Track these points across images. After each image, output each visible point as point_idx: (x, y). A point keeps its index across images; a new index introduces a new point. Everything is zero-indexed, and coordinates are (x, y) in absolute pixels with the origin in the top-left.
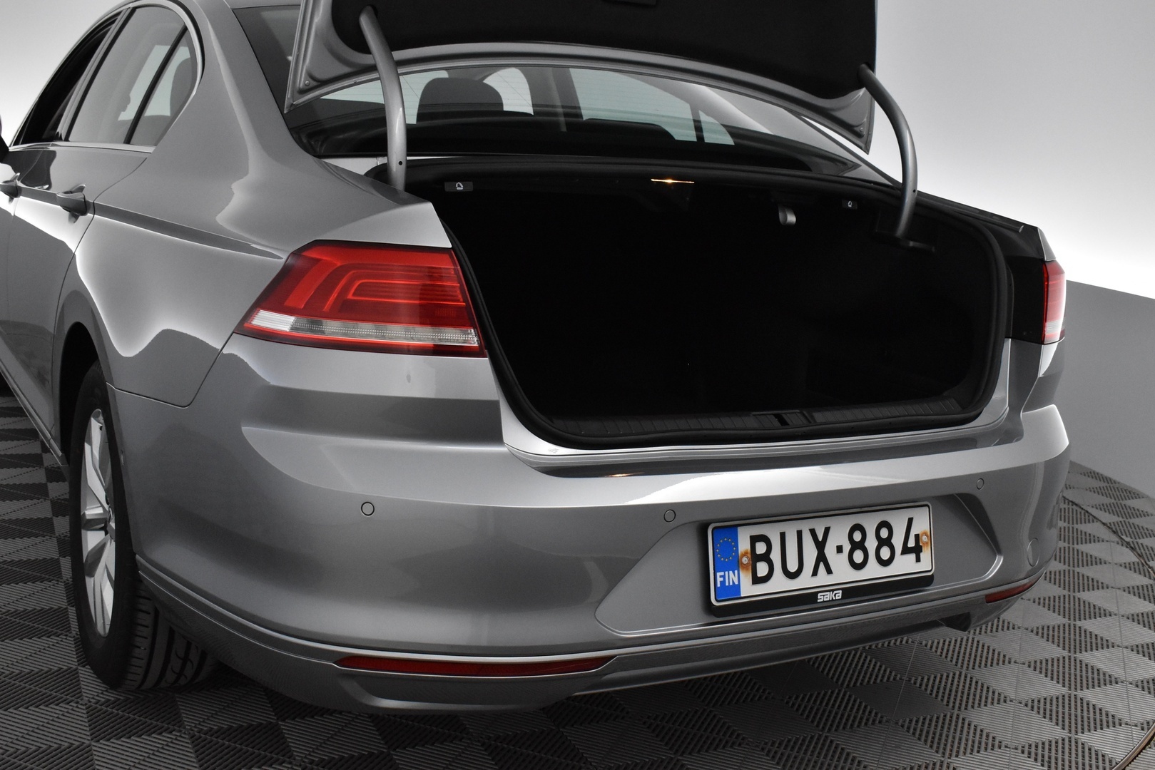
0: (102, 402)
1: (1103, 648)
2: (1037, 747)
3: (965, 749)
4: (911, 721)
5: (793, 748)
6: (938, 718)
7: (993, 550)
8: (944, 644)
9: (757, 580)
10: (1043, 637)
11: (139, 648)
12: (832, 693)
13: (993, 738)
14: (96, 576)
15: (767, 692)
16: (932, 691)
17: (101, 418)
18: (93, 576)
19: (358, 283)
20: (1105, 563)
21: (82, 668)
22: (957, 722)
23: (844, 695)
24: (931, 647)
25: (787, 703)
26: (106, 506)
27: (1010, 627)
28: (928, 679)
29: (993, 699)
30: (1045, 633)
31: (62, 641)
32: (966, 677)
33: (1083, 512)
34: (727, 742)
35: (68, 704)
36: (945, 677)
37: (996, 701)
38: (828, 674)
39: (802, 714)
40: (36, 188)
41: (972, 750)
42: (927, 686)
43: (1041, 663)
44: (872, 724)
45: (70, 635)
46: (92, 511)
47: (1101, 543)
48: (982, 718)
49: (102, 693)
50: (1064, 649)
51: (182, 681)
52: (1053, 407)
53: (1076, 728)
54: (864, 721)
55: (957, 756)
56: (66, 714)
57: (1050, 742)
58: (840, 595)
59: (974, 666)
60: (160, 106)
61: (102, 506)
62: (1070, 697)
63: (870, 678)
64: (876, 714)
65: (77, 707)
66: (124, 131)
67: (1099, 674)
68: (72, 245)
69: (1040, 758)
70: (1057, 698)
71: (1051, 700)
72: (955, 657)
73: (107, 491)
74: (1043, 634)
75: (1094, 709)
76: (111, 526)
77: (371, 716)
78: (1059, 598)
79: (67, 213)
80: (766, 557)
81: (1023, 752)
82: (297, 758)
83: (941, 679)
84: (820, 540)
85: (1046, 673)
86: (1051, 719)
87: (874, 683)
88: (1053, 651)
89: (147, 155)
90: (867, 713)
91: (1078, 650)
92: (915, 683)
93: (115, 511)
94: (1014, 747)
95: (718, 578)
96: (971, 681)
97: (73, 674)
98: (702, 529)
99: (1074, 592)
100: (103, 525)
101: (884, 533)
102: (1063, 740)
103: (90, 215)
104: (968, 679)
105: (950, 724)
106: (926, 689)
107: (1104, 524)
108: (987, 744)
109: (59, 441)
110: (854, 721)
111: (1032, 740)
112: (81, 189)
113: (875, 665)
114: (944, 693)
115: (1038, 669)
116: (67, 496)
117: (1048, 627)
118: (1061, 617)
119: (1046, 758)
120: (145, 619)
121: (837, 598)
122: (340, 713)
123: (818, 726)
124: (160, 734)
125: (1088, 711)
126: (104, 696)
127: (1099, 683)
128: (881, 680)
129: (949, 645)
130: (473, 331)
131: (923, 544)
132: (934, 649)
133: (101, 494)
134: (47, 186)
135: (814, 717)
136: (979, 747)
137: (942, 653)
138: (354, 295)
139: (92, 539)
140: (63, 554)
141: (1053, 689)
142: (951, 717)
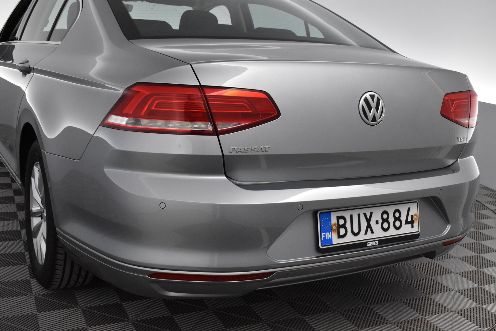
0: (40, 159)
1: (493, 266)
2: (464, 311)
3: (432, 312)
4: (407, 300)
5: (354, 312)
6: (419, 298)
7: (446, 222)
8: (421, 265)
9: (340, 237)
10: (465, 261)
11: (58, 270)
12: (371, 287)
13: (445, 307)
14: (38, 237)
15: (342, 287)
16: (416, 286)
17: (39, 166)
18: (36, 238)
19: (157, 102)
20: (493, 228)
21: (32, 280)
22: (428, 300)
23: (377, 288)
24: (415, 266)
25: (351, 292)
26: (42, 206)
27: (451, 257)
28: (414, 281)
29: (444, 290)
30: (467, 260)
31: (22, 267)
32: (431, 279)
33: (482, 205)
34: (324, 310)
35: (26, 295)
36: (422, 280)
37: (445, 290)
38: (369, 279)
39: (358, 297)
40: (7, 62)
41: (435, 313)
42: (414, 284)
43: (465, 273)
44: (390, 301)
45: (26, 264)
46: (35, 208)
47: (490, 219)
48: (439, 298)
49: (41, 291)
50: (475, 267)
51: (78, 285)
52: (472, 157)
53: (482, 302)
54: (386, 300)
55: (429, 315)
56: (25, 300)
57: (471, 309)
58: (377, 243)
59: (435, 275)
60: (62, 24)
61: (40, 206)
62: (479, 288)
63: (388, 281)
64: (392, 297)
65: (30, 297)
66: (47, 36)
67: (491, 278)
68: (23, 88)
69: (466, 316)
70: (473, 289)
71: (470, 290)
72: (426, 271)
73: (42, 199)
74: (465, 260)
75: (490, 294)
76: (44, 215)
77: (163, 300)
78: (472, 244)
79: (21, 73)
80: (344, 226)
81: (458, 313)
82: (130, 319)
83: (420, 280)
84: (368, 218)
85: (468, 278)
86: (470, 298)
87: (390, 283)
88: (471, 268)
89: (58, 46)
90: (387, 296)
91: (481, 267)
92: (409, 283)
93: (46, 208)
94: (454, 311)
95: (322, 236)
96: (434, 282)
97: (28, 282)
98: (315, 213)
99: (479, 241)
100: (41, 215)
101: (397, 215)
102: (476, 308)
103: (32, 73)
104: (433, 281)
105: (425, 301)
106: (414, 285)
107: (491, 210)
108: (442, 310)
109: (20, 177)
110: (381, 300)
111: (462, 308)
112: (28, 62)
113: (390, 275)
114: (422, 287)
115: (464, 276)
116: (24, 202)
117: (468, 257)
118: (473, 252)
119: (469, 316)
120: (61, 257)
121: (376, 244)
122: (149, 298)
123: (365, 302)
124: (68, 309)
125: (487, 295)
126: (42, 292)
127: (492, 282)
128: (393, 282)
129: (423, 265)
130: (210, 124)
131: (415, 220)
132: (417, 267)
133: (39, 200)
134: (12, 61)
135: (364, 298)
136: (438, 311)
137: (420, 269)
138: (155, 107)
139: (35, 221)
140: (22, 228)
141: (471, 285)
142: (425, 298)
